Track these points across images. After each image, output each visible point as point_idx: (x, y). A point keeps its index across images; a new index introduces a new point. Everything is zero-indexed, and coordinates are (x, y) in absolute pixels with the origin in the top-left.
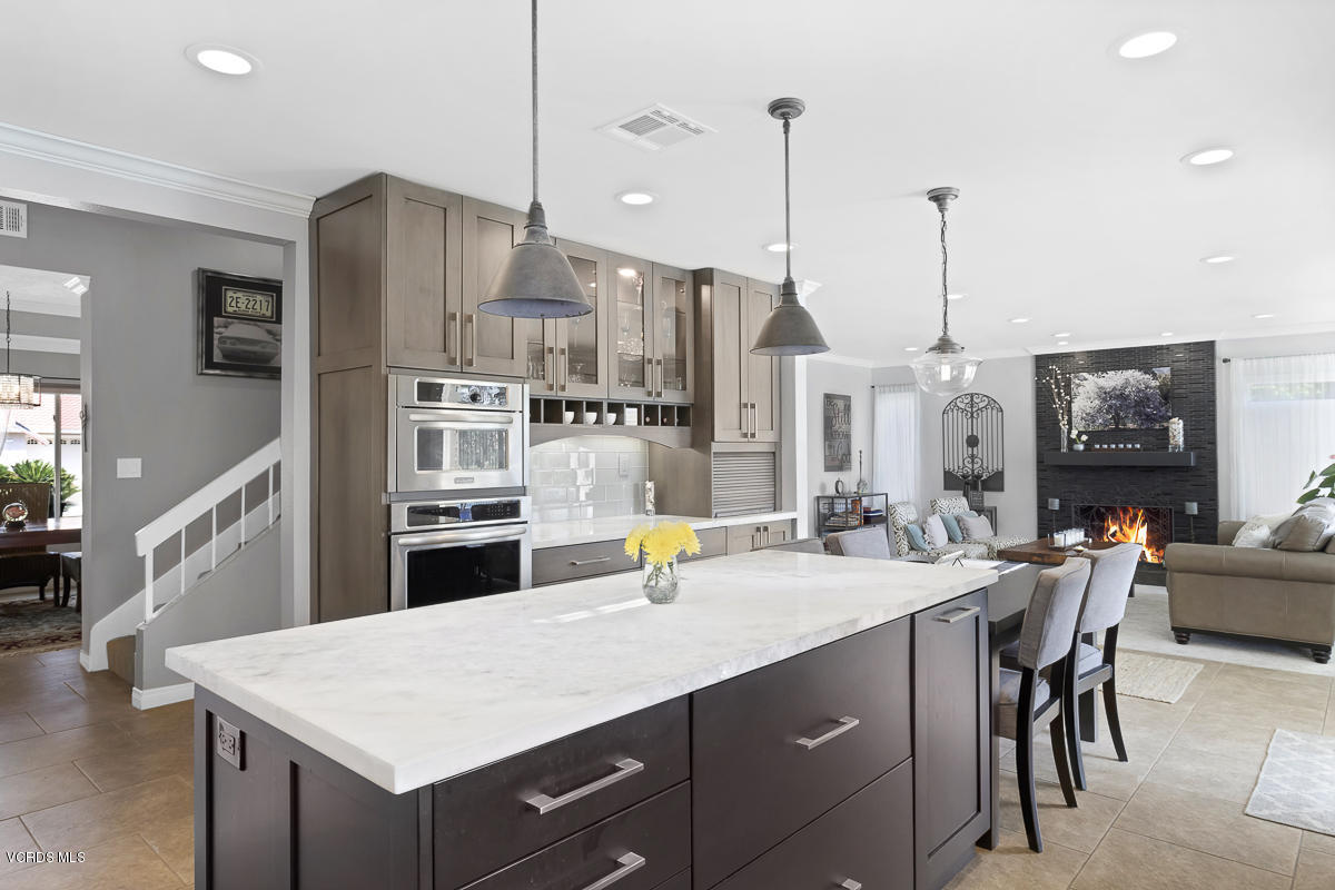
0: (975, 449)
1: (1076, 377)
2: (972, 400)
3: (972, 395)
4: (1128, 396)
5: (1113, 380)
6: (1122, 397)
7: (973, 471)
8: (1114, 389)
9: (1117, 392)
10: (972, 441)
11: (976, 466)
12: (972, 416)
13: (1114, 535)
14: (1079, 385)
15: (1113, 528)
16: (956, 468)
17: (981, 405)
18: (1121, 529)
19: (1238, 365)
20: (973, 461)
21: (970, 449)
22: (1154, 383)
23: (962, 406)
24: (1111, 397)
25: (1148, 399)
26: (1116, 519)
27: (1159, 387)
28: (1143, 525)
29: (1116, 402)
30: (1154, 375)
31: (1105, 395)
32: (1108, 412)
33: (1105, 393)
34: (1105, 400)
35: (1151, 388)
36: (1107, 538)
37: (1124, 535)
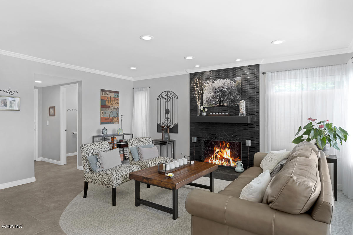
0: (168, 115)
1: (204, 82)
2: (167, 94)
3: (167, 92)
4: (224, 91)
5: (218, 83)
6: (222, 91)
7: (167, 124)
8: (219, 88)
9: (220, 89)
10: (167, 112)
12: (167, 101)
13: (218, 153)
14: (205, 86)
15: (218, 150)
16: (161, 123)
17: (171, 96)
18: (220, 150)
19: (269, 75)
20: (167, 121)
21: (166, 115)
22: (235, 85)
23: (164, 96)
24: (218, 91)
25: (232, 92)
26: (219, 147)
27: (237, 87)
28: (229, 149)
29: (221, 94)
30: (235, 81)
31: (216, 90)
32: (216, 98)
33: (215, 90)
34: (215, 93)
35: (233, 87)
36: (215, 154)
37: (221, 153)
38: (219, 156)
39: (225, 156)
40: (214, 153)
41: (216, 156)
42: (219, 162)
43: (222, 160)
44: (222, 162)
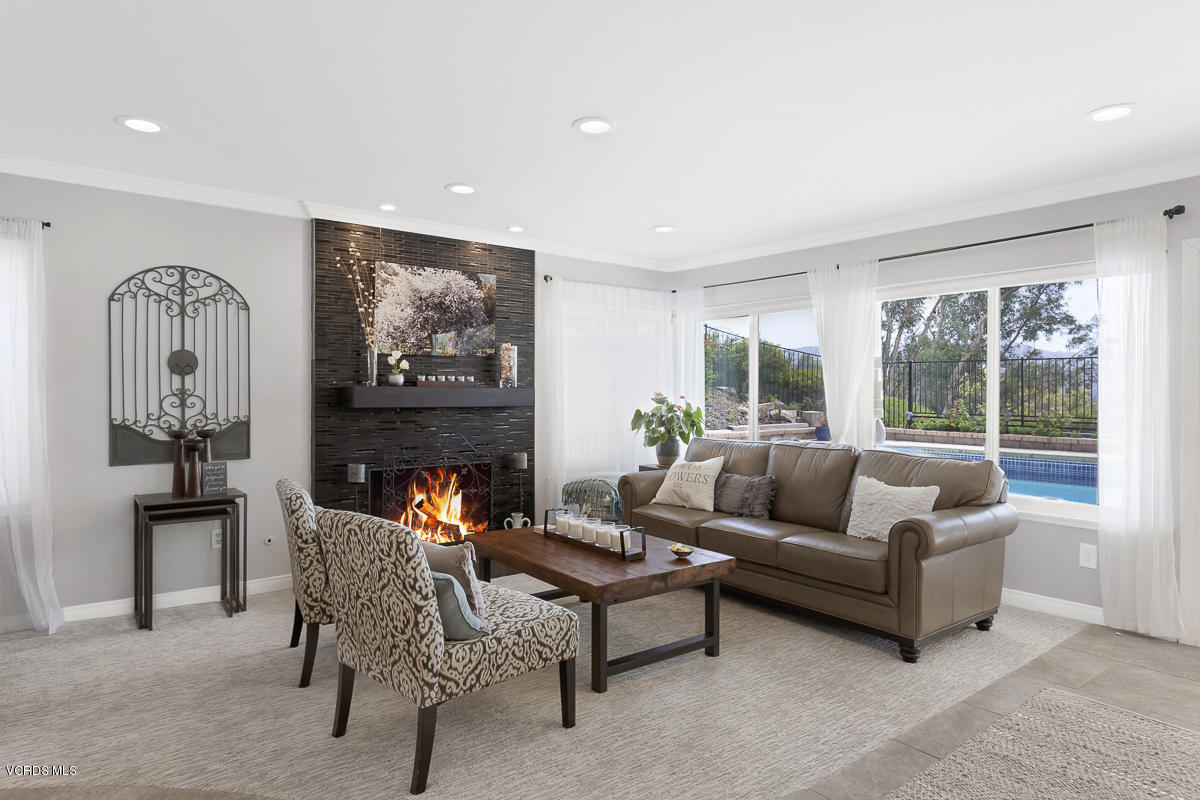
0: (188, 379)
1: (382, 267)
2: (183, 279)
3: (183, 271)
4: (448, 307)
5: (433, 281)
6: (441, 307)
7: (183, 423)
8: (432, 295)
9: (436, 300)
10: (182, 363)
11: (189, 413)
12: (183, 312)
13: (420, 505)
14: (386, 282)
15: (419, 497)
16: (142, 417)
17: (204, 293)
18: (429, 499)
20: (183, 405)
21: (176, 379)
22: (479, 294)
23: (160, 289)
24: (428, 305)
25: (471, 314)
26: (423, 485)
27: (484, 300)
28: (457, 491)
29: (437, 314)
30: (479, 282)
31: (421, 303)
32: (423, 328)
33: (421, 299)
34: (419, 309)
35: (474, 300)
36: (412, 509)
37: (432, 505)
38: (424, 518)
39: (442, 517)
40: (409, 509)
41: (416, 515)
42: (425, 536)
43: (435, 530)
44: (436, 537)
